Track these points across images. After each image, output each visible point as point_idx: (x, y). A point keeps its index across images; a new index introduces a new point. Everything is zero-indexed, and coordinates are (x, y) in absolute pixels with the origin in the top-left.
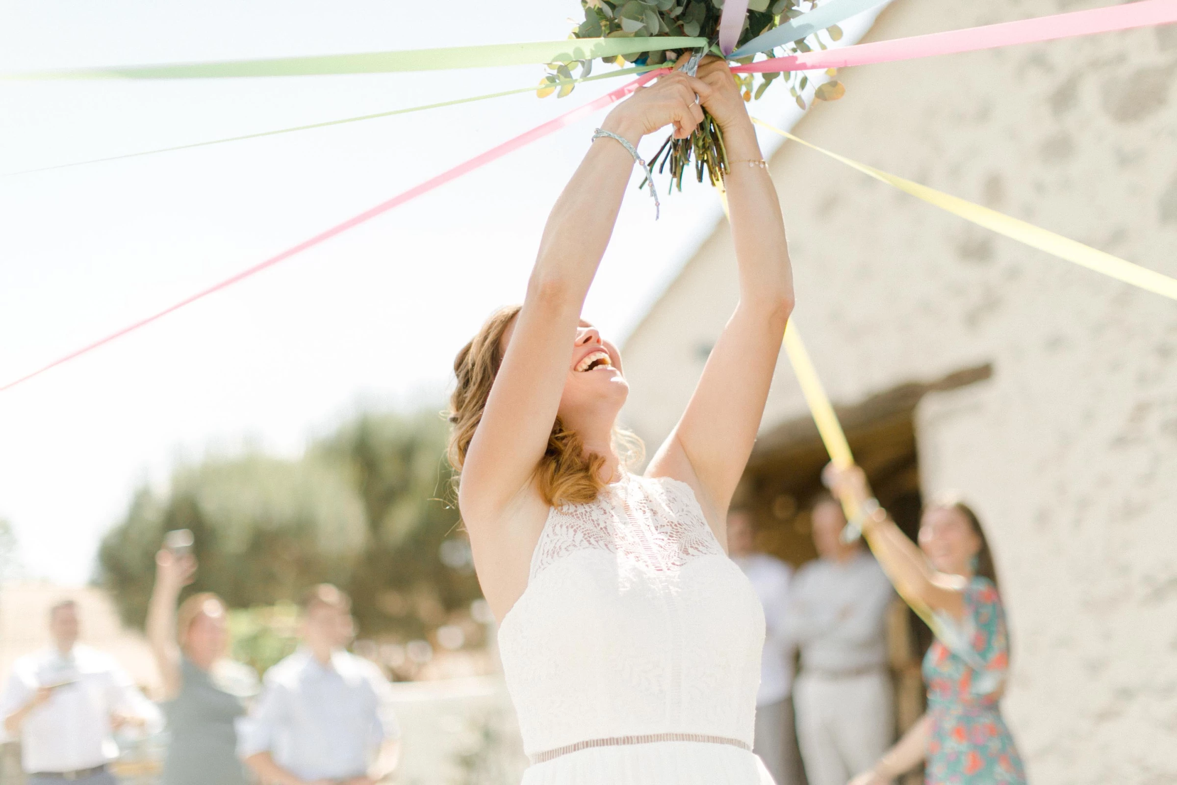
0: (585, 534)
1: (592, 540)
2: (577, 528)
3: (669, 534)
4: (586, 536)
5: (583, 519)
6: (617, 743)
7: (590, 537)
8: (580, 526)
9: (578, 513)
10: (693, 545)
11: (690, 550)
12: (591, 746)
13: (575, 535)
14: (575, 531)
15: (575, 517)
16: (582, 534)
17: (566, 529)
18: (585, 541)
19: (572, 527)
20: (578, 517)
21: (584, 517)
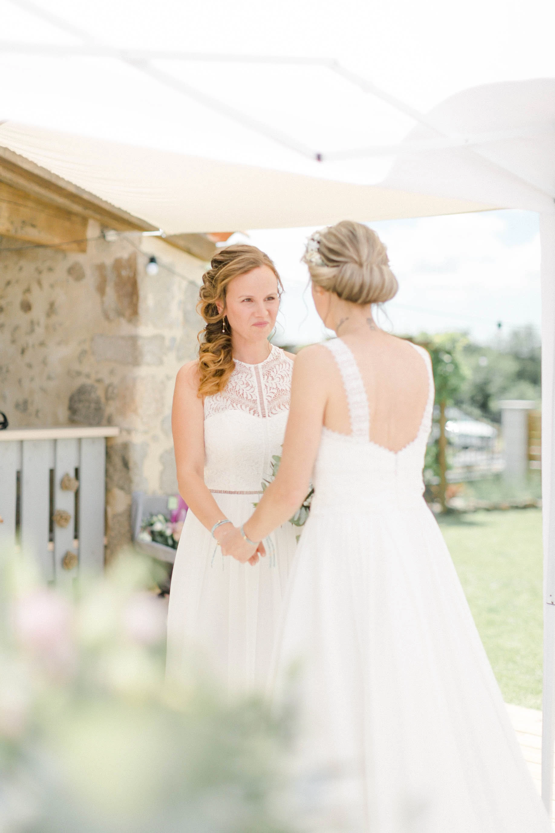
0: (231, 402)
1: (234, 405)
2: (228, 398)
3: (275, 394)
4: (232, 403)
5: (231, 392)
6: (238, 494)
7: (233, 403)
8: (230, 397)
9: (228, 389)
10: (284, 404)
11: (282, 407)
12: (227, 493)
13: (227, 402)
14: (227, 400)
15: (227, 392)
16: (230, 402)
17: (223, 399)
18: (231, 406)
19: (226, 398)
20: (229, 392)
21: (232, 391)
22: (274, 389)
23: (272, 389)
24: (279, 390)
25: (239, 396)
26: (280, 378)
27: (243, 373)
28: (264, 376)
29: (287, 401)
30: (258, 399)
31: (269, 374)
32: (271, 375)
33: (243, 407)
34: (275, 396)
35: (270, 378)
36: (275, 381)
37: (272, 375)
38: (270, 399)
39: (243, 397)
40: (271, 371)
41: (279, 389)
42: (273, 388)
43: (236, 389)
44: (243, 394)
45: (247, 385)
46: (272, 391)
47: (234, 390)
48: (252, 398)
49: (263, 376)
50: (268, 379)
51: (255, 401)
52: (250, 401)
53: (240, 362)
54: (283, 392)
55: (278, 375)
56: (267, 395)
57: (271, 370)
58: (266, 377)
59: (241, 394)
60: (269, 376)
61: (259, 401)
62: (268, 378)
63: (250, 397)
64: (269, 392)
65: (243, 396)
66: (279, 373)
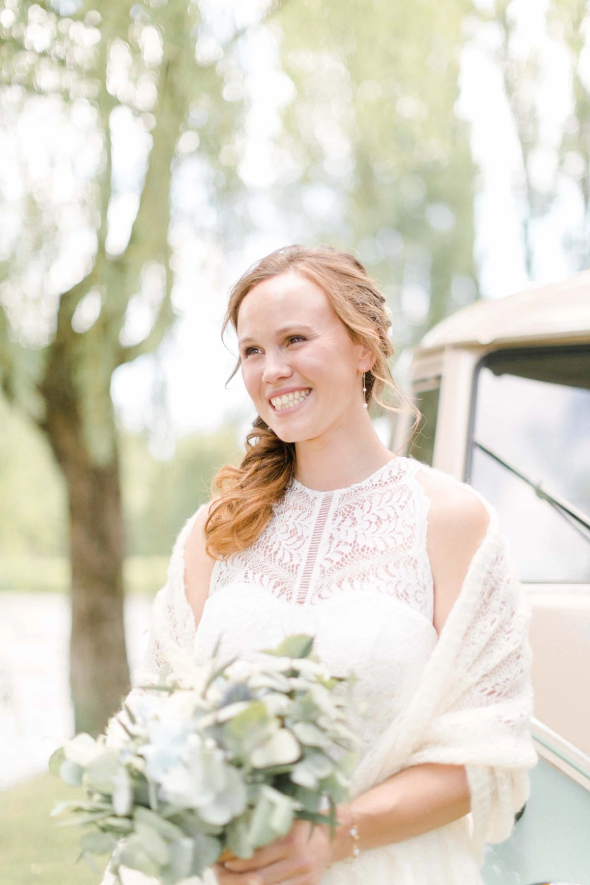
22: (347, 544)
23: (341, 545)
24: (356, 547)
25: (267, 556)
26: (371, 523)
27: (295, 509)
28: (337, 516)
29: (365, 571)
30: (303, 565)
31: (350, 512)
32: (353, 514)
33: (266, 579)
34: (343, 560)
35: (348, 521)
36: (356, 528)
37: (355, 515)
38: (327, 565)
39: (274, 559)
40: (357, 506)
41: (358, 545)
42: (346, 542)
43: (268, 542)
44: (276, 553)
45: (292, 534)
46: (340, 548)
47: (265, 544)
48: (291, 560)
49: (334, 517)
50: (343, 524)
51: (295, 568)
52: (284, 566)
53: (303, 487)
54: (365, 553)
55: (369, 517)
56: (327, 556)
57: (357, 503)
58: (340, 518)
59: (272, 552)
60: (348, 517)
61: (303, 567)
62: (343, 521)
63: (287, 559)
64: (333, 549)
65: (274, 556)
66: (373, 511)
